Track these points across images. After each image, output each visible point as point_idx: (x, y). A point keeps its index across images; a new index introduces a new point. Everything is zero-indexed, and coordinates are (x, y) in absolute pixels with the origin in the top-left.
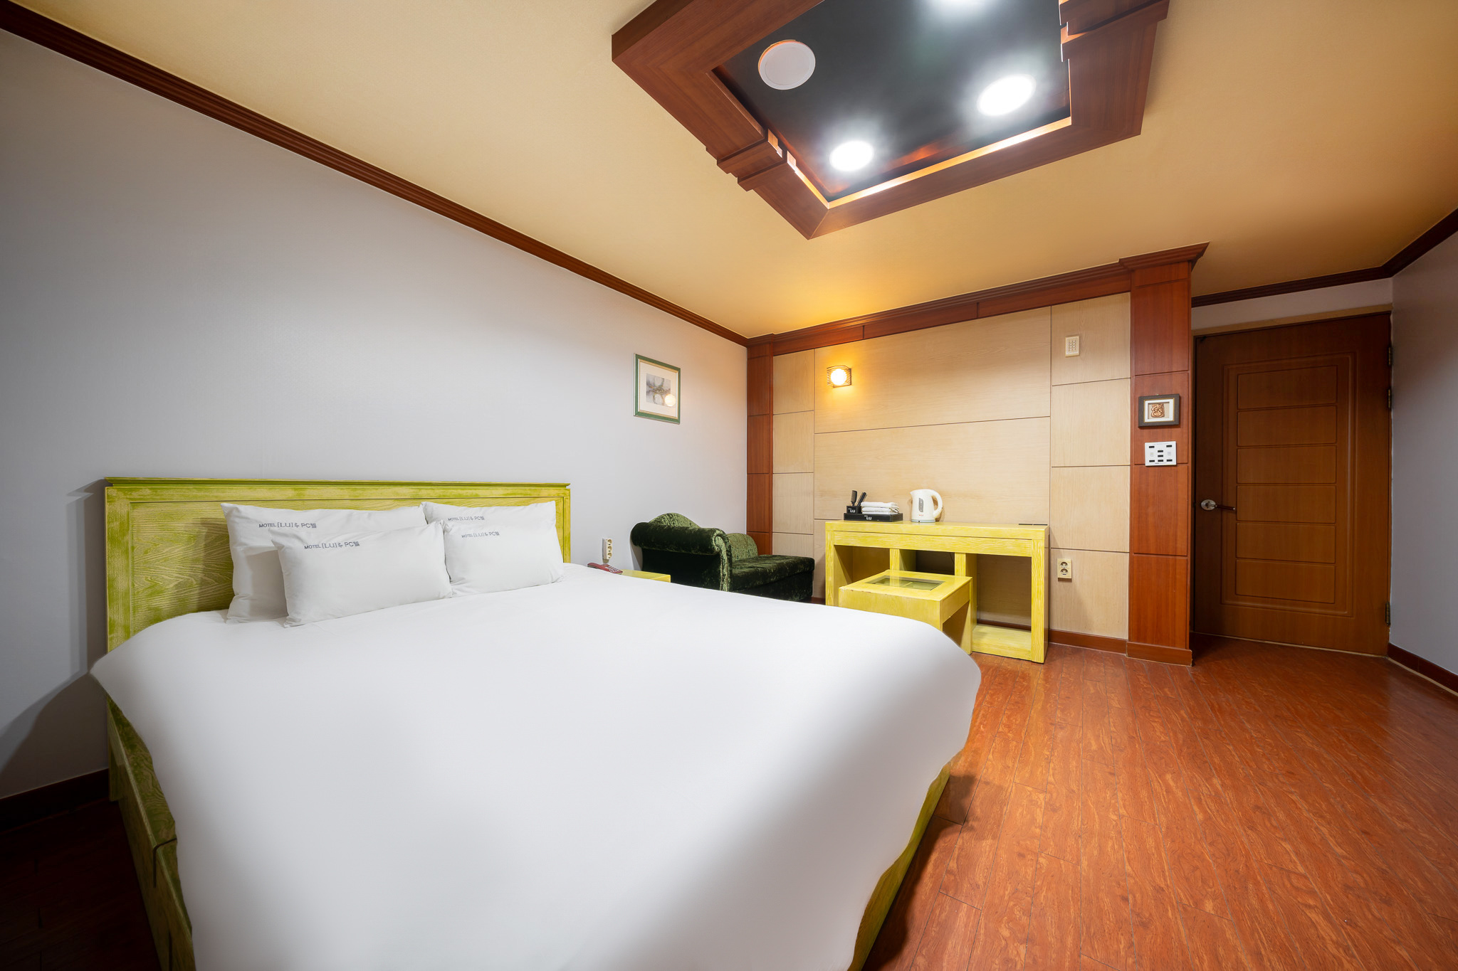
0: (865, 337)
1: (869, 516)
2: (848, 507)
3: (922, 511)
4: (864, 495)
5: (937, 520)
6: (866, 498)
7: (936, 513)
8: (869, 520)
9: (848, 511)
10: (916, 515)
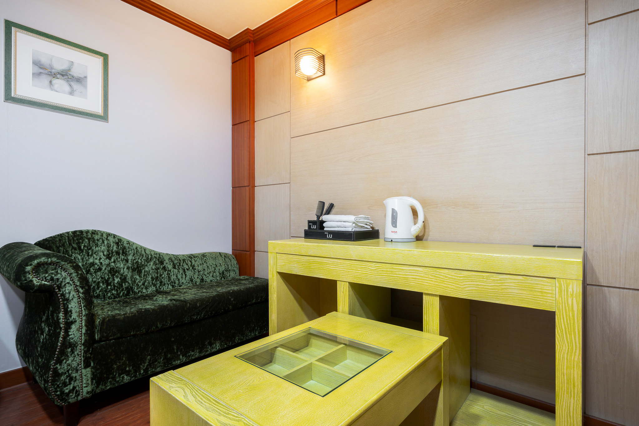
0: (338, 14)
1: (330, 232)
2: (309, 222)
3: (395, 227)
4: (332, 206)
5: (419, 238)
6: (334, 210)
7: (415, 229)
8: (329, 239)
9: (309, 227)
10: (389, 232)
